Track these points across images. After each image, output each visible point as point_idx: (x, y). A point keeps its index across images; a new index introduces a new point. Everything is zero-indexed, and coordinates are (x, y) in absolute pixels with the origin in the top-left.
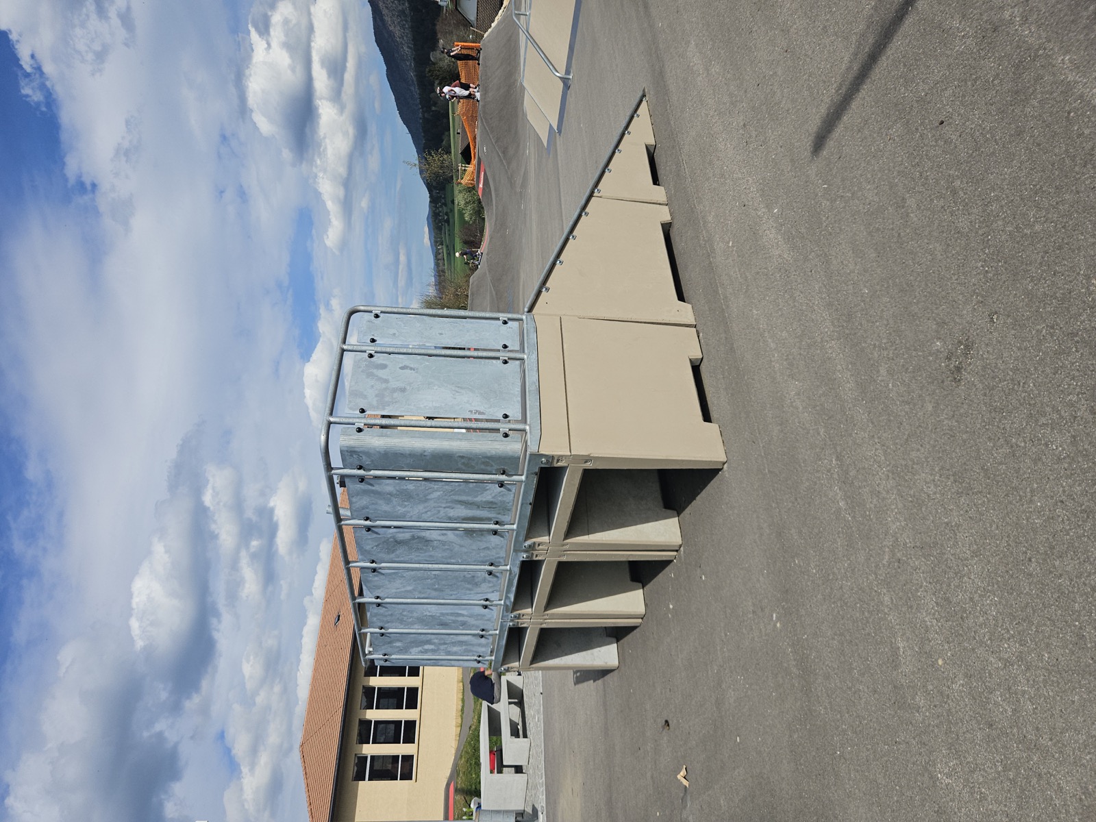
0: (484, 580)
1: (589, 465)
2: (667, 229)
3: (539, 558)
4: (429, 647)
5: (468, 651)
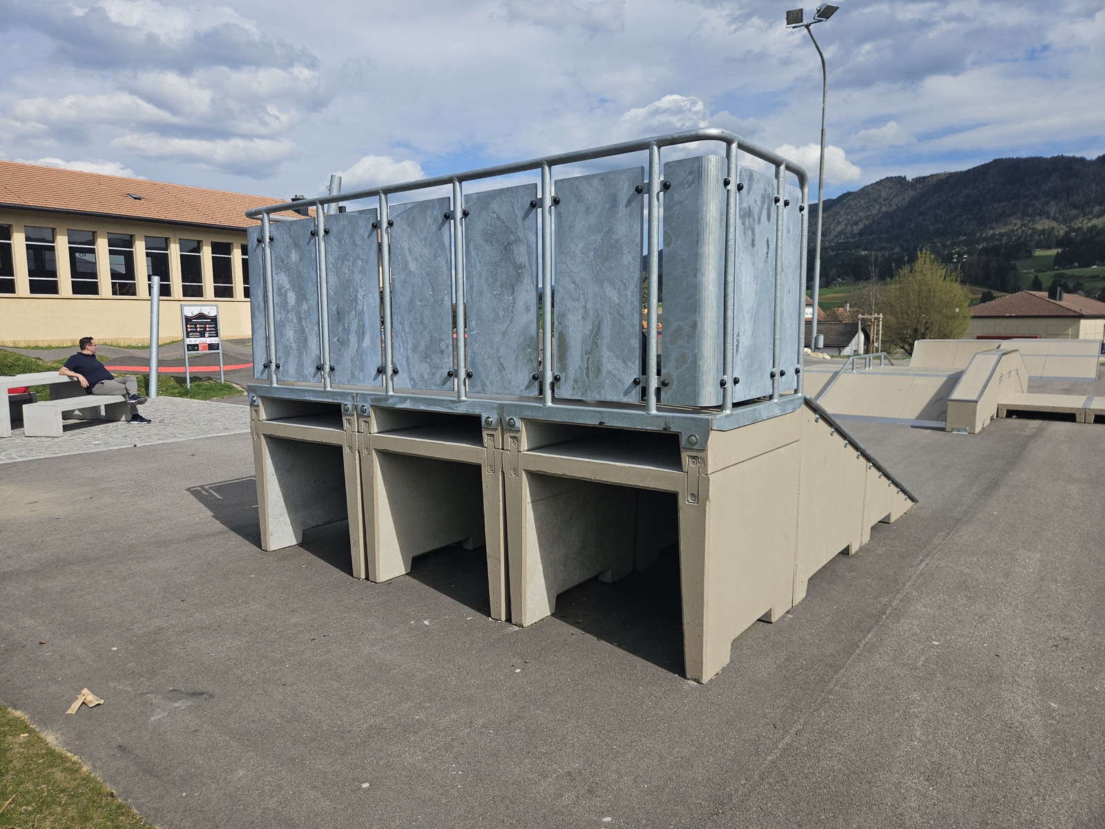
0: (435, 367)
3: (486, 438)
4: (292, 298)
5: (287, 351)
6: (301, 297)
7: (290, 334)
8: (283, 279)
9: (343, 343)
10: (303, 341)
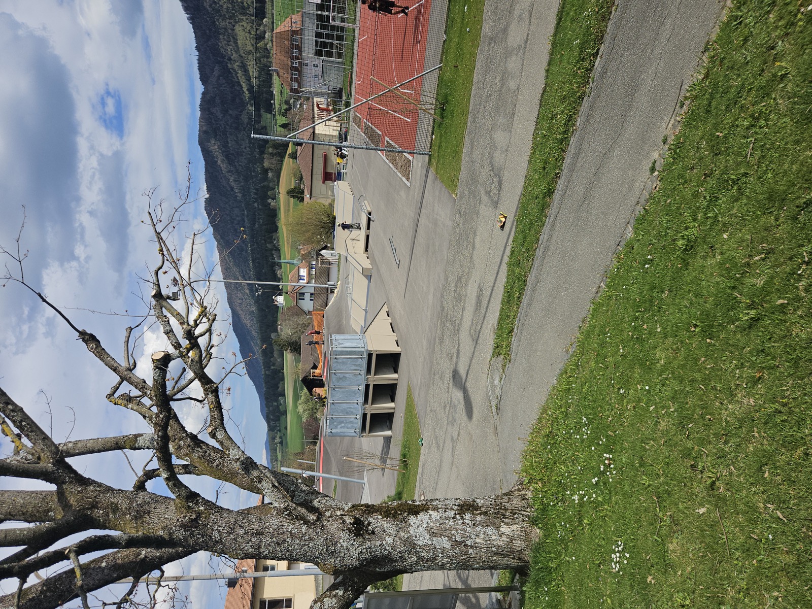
0: (358, 393)
1: (377, 353)
2: (391, 324)
3: (369, 383)
4: (343, 425)
5: (353, 426)
6: (343, 422)
7: (349, 425)
8: (339, 426)
9: (352, 412)
10: (351, 422)
